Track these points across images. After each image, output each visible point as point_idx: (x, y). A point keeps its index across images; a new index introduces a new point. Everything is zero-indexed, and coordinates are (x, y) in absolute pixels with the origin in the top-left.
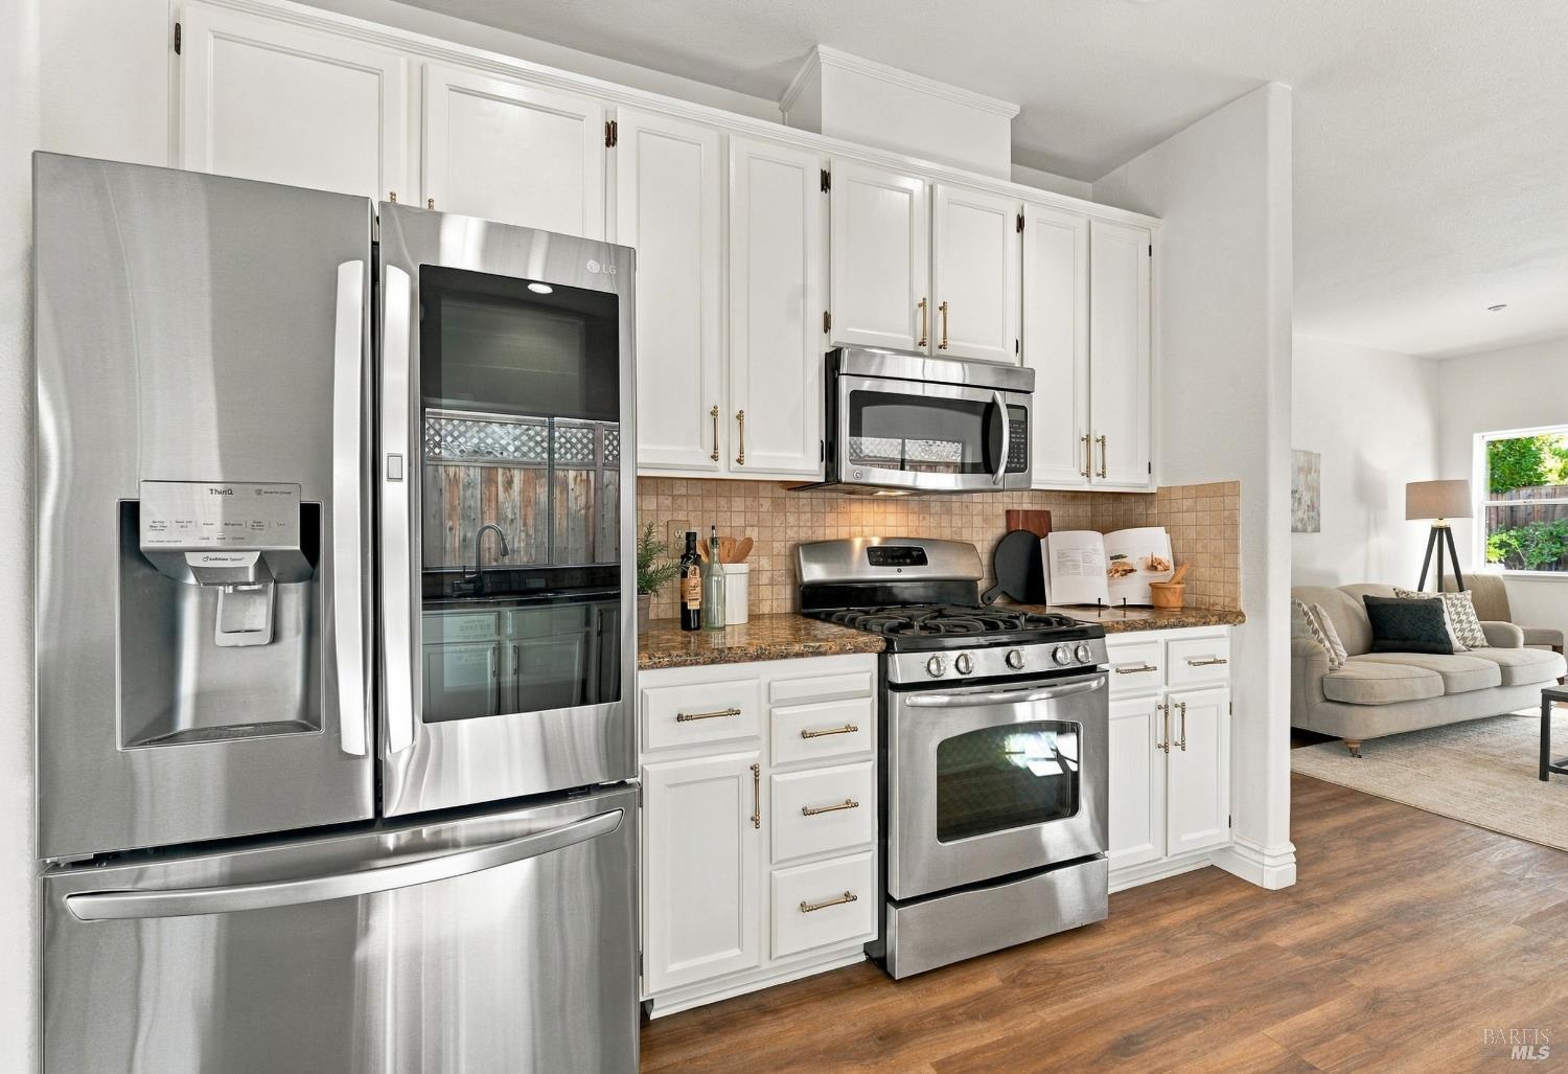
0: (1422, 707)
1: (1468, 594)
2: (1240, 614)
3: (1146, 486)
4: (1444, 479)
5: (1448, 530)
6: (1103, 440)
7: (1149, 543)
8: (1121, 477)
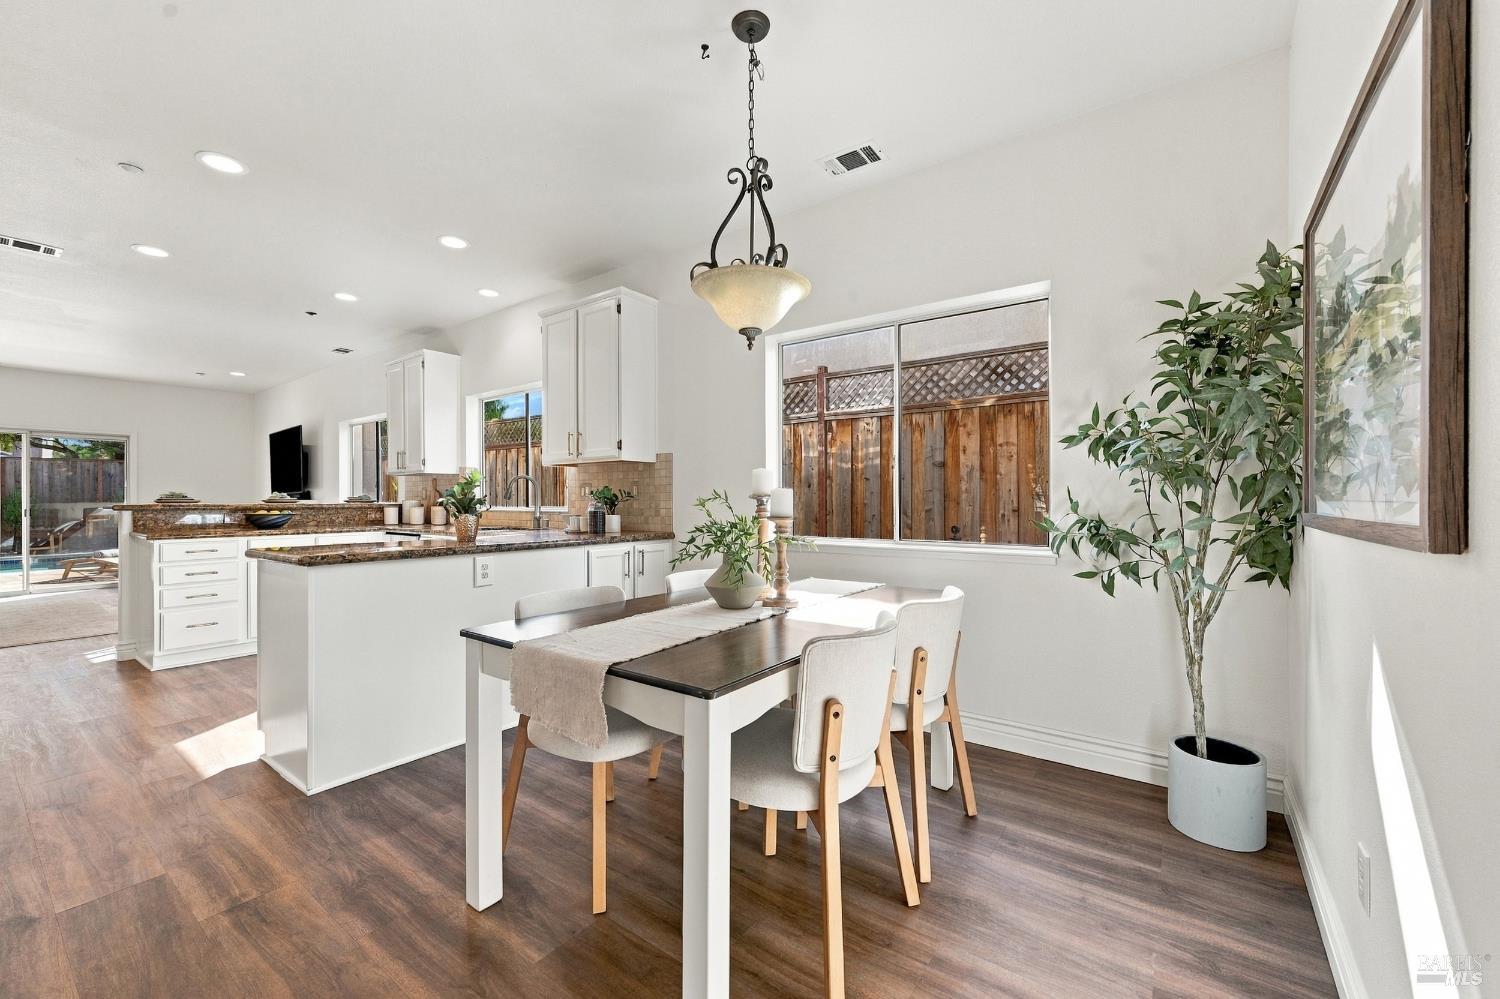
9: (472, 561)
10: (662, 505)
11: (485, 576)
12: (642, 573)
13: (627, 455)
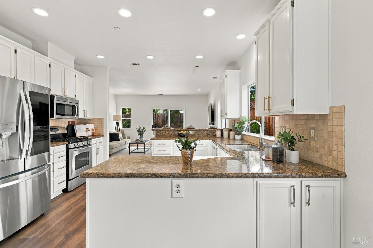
0: (118, 148)
1: (121, 132)
2: (104, 136)
3: (90, 118)
4: (118, 115)
5: (118, 122)
6: (86, 111)
7: (91, 126)
8: (88, 117)
9: (170, 182)
10: (334, 148)
11: (178, 191)
12: (309, 203)
13: (297, 111)
